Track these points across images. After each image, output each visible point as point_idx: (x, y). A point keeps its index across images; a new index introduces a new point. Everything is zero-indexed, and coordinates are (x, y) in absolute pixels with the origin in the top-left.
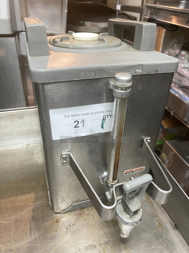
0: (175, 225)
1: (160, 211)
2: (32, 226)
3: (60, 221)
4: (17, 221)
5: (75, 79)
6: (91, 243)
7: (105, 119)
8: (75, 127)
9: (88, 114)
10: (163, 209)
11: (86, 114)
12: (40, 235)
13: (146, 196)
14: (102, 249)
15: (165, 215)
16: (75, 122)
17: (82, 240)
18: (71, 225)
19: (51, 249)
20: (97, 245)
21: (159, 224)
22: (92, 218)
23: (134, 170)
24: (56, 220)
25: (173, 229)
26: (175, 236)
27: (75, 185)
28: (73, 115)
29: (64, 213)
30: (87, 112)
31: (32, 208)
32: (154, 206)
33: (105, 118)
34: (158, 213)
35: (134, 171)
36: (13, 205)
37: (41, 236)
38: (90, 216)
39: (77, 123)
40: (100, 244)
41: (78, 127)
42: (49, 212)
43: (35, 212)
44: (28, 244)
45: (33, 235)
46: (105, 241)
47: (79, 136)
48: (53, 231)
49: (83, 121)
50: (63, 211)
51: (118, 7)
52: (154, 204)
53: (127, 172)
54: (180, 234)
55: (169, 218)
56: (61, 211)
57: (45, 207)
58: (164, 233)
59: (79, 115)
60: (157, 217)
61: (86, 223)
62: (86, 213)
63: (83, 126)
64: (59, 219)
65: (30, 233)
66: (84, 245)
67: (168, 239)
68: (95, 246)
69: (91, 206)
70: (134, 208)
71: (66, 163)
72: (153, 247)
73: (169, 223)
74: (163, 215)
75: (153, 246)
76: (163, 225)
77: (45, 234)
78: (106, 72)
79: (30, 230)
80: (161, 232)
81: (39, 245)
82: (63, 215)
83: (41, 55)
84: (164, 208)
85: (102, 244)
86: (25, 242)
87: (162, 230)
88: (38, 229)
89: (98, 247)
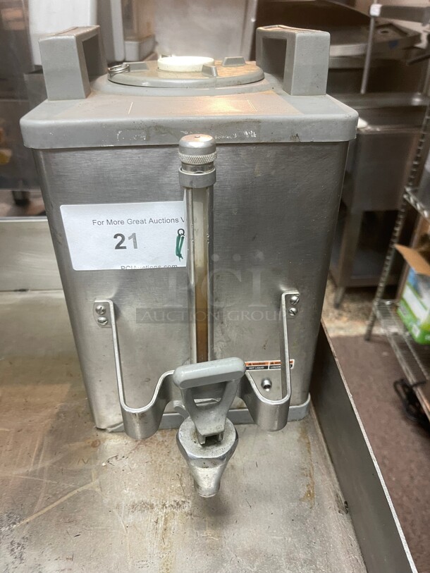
0: (346, 503)
1: (320, 467)
2: (45, 444)
3: (100, 444)
4: (21, 430)
5: (106, 143)
6: (145, 499)
7: (183, 238)
8: (118, 247)
9: (143, 222)
10: (330, 463)
11: (137, 222)
12: (54, 464)
13: (300, 429)
14: (163, 515)
15: (331, 477)
16: (116, 237)
17: (129, 490)
18: (119, 457)
19: (64, 492)
20: (157, 505)
21: (309, 492)
22: (165, 452)
23: (267, 363)
24: (93, 442)
25: (338, 509)
26: (337, 526)
27: (132, 375)
28: (110, 221)
29: (112, 432)
30: (140, 217)
31: (56, 411)
32: (312, 453)
33: (183, 234)
34: (315, 469)
35: (269, 365)
36: (24, 400)
37: (54, 466)
38: (163, 447)
39: (119, 238)
40: (164, 505)
41: (125, 248)
42: (85, 425)
43: (60, 420)
44: (27, 475)
45: (41, 460)
46: (175, 501)
47: (128, 268)
48: (81, 461)
49: (134, 236)
50: (112, 427)
51: (375, 10)
52: (312, 448)
53: (250, 364)
54: (350, 525)
55: (337, 486)
56: (109, 427)
57: (81, 415)
58: (313, 514)
59: (122, 222)
60: (308, 477)
61: (150, 460)
62: (157, 440)
63: (135, 247)
64: (100, 441)
65: (38, 456)
66: (131, 499)
67: (318, 528)
68: (152, 506)
69: (172, 429)
70: (205, 429)
71: (104, 321)
72: (275, 537)
73: (332, 494)
74: (326, 477)
75: (277, 536)
76: (315, 496)
77: (63, 464)
78: (172, 132)
79: (40, 450)
80: (306, 510)
81: (45, 480)
82: (111, 435)
83: (69, 98)
84: (332, 462)
85: (167, 506)
86: (22, 471)
87: (310, 506)
88: (54, 451)
89: (158, 510)
